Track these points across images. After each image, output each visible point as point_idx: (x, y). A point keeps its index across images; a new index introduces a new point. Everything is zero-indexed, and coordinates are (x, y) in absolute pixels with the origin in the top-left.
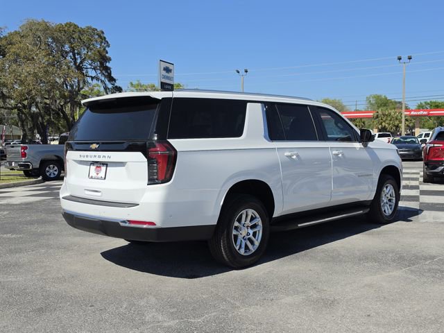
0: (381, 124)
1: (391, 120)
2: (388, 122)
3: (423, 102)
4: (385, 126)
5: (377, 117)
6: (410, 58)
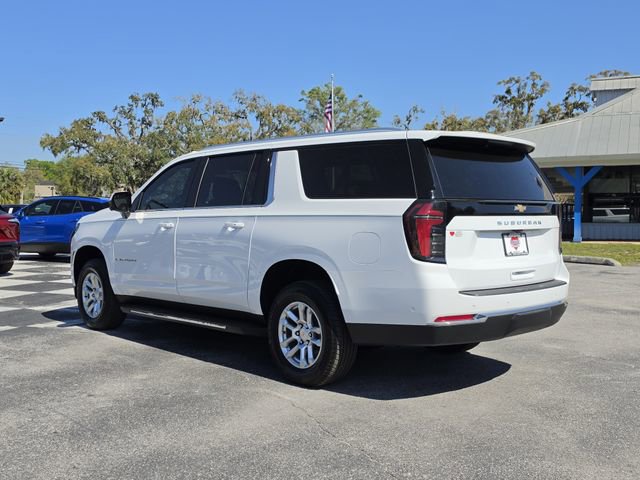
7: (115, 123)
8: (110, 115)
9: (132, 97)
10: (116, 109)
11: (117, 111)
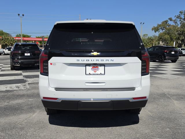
0: (5, 43)
1: (9, 41)
2: (7, 42)
3: (18, 34)
4: (6, 44)
5: (3, 39)
6: (23, 15)
7: (175, 21)
8: (174, 19)
9: (180, 12)
10: (176, 16)
11: (176, 17)
